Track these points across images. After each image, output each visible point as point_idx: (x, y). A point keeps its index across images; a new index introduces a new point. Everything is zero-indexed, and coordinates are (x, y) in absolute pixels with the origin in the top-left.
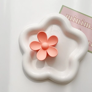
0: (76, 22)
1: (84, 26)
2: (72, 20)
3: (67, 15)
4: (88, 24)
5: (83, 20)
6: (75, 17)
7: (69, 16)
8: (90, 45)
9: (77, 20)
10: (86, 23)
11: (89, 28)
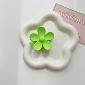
0: (68, 18)
1: (75, 21)
3: (60, 12)
4: (78, 19)
5: (74, 16)
6: (67, 13)
7: (62, 13)
9: (69, 16)
10: (76, 18)
11: (79, 22)
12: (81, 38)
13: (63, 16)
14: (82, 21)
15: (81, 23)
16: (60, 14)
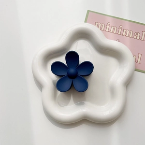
0: (111, 31)
1: (124, 34)
2: (105, 30)
3: (97, 24)
4: (128, 32)
5: (121, 27)
6: (109, 24)
7: (100, 25)
8: (136, 61)
9: (112, 28)
10: (125, 31)
11: (131, 36)
12: (139, 62)
13: (103, 29)
14: (136, 34)
15: (135, 37)
16: (98, 26)
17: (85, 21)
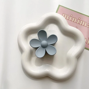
0: (73, 21)
1: (81, 24)
3: (64, 14)
4: (84, 22)
5: (79, 18)
8: (86, 43)
13: (67, 19)
17: (57, 12)
